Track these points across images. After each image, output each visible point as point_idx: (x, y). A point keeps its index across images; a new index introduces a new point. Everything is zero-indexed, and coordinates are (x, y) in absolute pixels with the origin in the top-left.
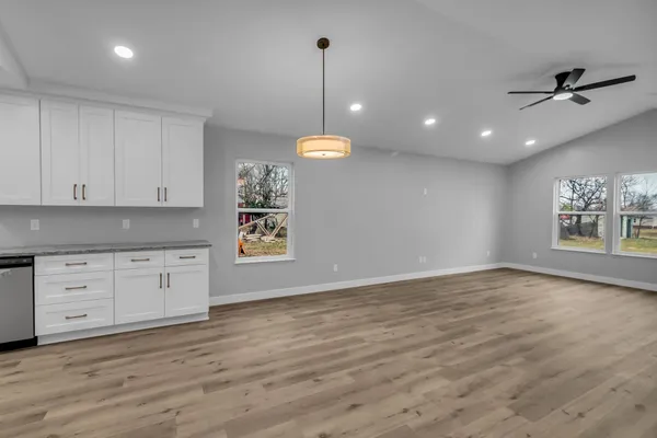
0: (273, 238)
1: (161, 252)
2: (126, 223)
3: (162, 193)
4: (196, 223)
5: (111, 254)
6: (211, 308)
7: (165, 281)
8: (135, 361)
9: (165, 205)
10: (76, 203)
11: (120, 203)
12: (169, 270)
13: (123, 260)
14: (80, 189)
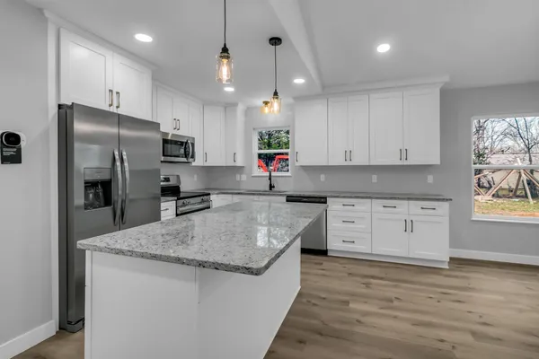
0: (490, 198)
1: (406, 202)
2: (375, 178)
3: (404, 153)
4: (430, 179)
5: (369, 200)
6: (451, 258)
7: (409, 226)
8: (396, 286)
9: (406, 163)
10: (346, 163)
11: (373, 163)
12: (412, 218)
13: (377, 205)
14: (348, 154)
